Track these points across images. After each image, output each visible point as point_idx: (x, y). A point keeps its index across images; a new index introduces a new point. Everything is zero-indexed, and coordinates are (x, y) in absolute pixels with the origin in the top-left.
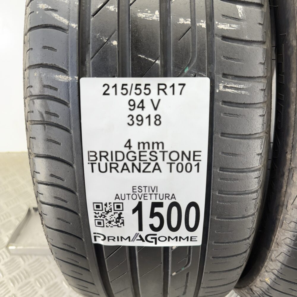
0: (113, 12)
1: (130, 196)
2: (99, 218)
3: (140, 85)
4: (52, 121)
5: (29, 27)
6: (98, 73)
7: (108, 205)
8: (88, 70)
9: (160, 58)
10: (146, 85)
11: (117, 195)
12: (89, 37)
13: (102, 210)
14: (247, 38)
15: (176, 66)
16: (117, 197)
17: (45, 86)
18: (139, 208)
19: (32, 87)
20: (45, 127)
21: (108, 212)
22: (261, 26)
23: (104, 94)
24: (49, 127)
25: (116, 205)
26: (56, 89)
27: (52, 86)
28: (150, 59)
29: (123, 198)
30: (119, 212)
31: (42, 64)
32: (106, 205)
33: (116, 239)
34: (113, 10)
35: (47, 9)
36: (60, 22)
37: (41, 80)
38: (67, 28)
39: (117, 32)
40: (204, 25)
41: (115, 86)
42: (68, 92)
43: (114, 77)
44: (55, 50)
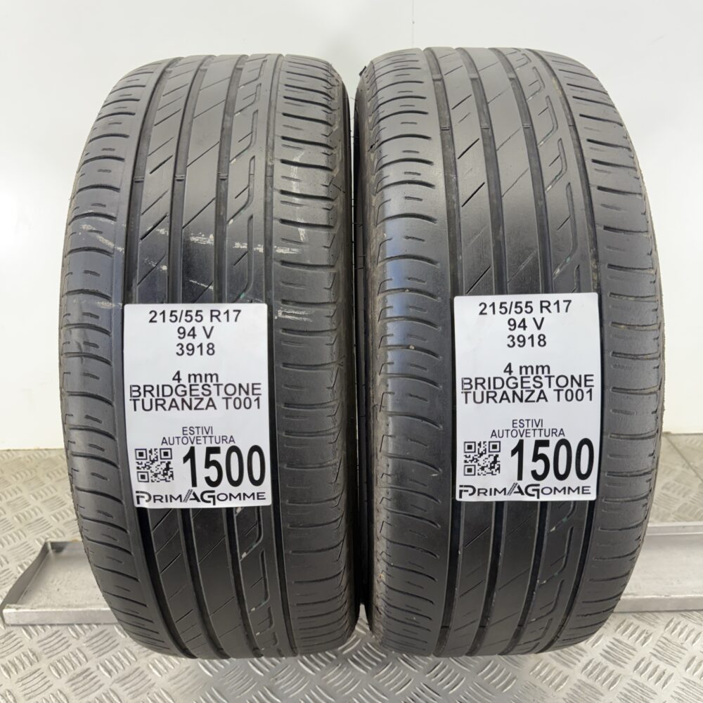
0: (163, 235)
1: (180, 440)
2: (142, 470)
3: (191, 311)
4: (91, 352)
5: (69, 250)
6: (145, 300)
7: (153, 452)
8: (134, 296)
9: (213, 284)
10: (197, 311)
11: (164, 438)
12: (136, 262)
13: (146, 459)
14: (309, 262)
15: (230, 291)
16: (164, 441)
17: (85, 314)
18: (191, 456)
19: (69, 314)
20: (82, 360)
21: (153, 461)
22: (326, 249)
23: (151, 321)
24: (88, 359)
25: (162, 451)
26: (97, 317)
27: (93, 313)
28: (202, 285)
29: (172, 442)
30: (167, 461)
31: (82, 290)
32: (151, 452)
33: (164, 500)
34: (163, 233)
35: (91, 231)
36: (104, 245)
37: (81, 307)
38: (112, 252)
39: (167, 256)
40: (261, 250)
41: (163, 313)
42: (111, 319)
43: (162, 303)
44: (98, 275)
